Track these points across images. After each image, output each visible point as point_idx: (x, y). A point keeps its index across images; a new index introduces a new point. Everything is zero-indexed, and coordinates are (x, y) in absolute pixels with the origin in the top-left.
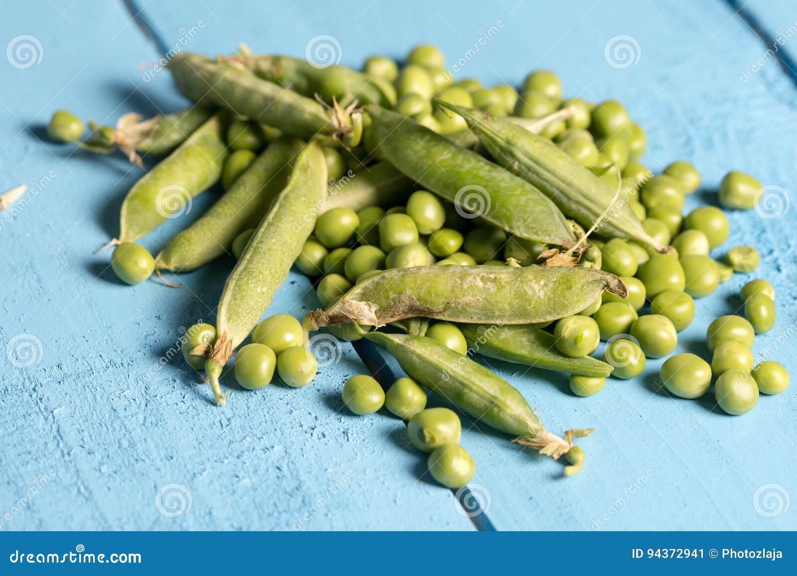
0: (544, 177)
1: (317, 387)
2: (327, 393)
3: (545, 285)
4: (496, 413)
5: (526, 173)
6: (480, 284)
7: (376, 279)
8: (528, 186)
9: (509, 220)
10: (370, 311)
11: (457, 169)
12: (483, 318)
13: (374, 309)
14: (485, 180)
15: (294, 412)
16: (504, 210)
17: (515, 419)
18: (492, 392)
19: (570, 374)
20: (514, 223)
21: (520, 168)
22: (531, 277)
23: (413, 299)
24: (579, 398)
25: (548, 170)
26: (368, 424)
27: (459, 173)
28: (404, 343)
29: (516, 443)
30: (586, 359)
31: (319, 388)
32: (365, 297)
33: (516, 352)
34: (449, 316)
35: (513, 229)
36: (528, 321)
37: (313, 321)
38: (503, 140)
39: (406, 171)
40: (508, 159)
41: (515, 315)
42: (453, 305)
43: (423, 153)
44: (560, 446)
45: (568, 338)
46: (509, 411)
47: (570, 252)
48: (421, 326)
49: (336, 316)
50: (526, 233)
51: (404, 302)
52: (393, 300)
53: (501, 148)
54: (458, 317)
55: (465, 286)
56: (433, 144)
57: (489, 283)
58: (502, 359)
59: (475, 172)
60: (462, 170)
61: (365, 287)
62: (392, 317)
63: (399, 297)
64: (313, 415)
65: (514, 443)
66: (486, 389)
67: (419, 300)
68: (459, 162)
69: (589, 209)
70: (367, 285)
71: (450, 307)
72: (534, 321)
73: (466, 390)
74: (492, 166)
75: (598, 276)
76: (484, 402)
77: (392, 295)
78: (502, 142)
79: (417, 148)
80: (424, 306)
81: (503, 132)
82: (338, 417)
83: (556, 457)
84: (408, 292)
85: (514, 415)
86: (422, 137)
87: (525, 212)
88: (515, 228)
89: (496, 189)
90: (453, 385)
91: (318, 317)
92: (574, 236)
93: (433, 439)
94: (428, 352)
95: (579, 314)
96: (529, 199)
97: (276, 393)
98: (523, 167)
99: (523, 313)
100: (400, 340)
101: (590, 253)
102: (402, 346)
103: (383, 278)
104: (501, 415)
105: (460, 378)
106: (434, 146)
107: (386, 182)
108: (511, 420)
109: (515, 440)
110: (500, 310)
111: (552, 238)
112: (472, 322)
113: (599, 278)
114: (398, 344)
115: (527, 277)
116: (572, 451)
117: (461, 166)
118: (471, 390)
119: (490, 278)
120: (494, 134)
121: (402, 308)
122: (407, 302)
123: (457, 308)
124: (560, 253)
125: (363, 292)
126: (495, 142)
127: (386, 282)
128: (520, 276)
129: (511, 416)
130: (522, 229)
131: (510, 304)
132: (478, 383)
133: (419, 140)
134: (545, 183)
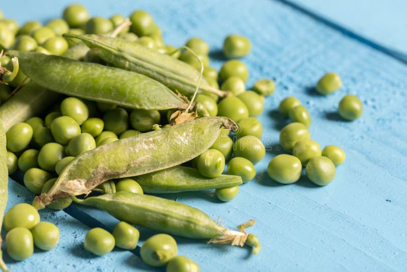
0: (147, 67)
1: (62, 245)
2: (69, 247)
3: (187, 135)
4: (193, 228)
5: (134, 67)
6: (146, 147)
7: (75, 162)
8: (141, 76)
9: (138, 101)
10: (81, 185)
11: (91, 77)
12: (151, 168)
13: (83, 182)
14: (114, 79)
15: (59, 267)
16: (133, 95)
17: (206, 228)
18: (185, 214)
19: (215, 189)
20: (142, 102)
21: (130, 65)
22: (175, 133)
23: (106, 169)
24: (226, 203)
25: (149, 62)
26: (110, 260)
27: (93, 79)
28: (113, 199)
29: (211, 243)
30: (222, 177)
31: (63, 246)
32: (72, 176)
33: (179, 185)
34: (130, 174)
35: (142, 106)
36: (180, 163)
37: (41, 202)
38: (115, 49)
39: (54, 88)
40: (122, 61)
41: (171, 161)
42: (132, 166)
43: (63, 72)
44: (241, 237)
45: (211, 166)
46: (201, 224)
47: (187, 110)
48: (111, 186)
49: (55, 195)
50: (152, 106)
51: (100, 173)
52: (93, 174)
53: (116, 56)
54: (135, 173)
55: (137, 151)
56: (67, 65)
57: (151, 145)
58: (169, 192)
59: (104, 75)
60: (94, 77)
61: (70, 170)
62: (93, 185)
63: (96, 170)
64: (71, 265)
65: (209, 244)
66: (181, 213)
67: (110, 168)
68: (90, 72)
69: (178, 81)
70: (71, 169)
71: (131, 167)
72: (184, 162)
73: (168, 218)
74: (113, 69)
75: (216, 121)
76: (183, 222)
77: (91, 170)
78: (115, 52)
79: (57, 70)
80: (114, 171)
81: (114, 44)
82: (88, 260)
83: (242, 245)
84: (101, 165)
85: (206, 226)
86: (58, 62)
87: (146, 93)
88: (143, 105)
89: (123, 83)
90: (158, 217)
91: (44, 199)
92: (182, 100)
93: (164, 257)
94: (133, 201)
95: (211, 148)
96: (146, 84)
97: (39, 257)
98: (132, 64)
99: (177, 158)
100: (109, 198)
101: (198, 107)
102: (112, 202)
103: (80, 160)
104: (197, 228)
105: (162, 212)
106: (68, 66)
107: (35, 99)
108: (204, 229)
109: (210, 241)
110: (163, 160)
111: (170, 105)
112: (145, 173)
113: (217, 122)
114: (109, 202)
115: (173, 134)
116: (249, 238)
117: (93, 75)
118: (172, 217)
119: (150, 141)
120: (108, 47)
121: (99, 177)
122: (103, 172)
123: (135, 167)
124: (181, 113)
125: (69, 174)
126: (110, 52)
127: (83, 163)
128: (168, 134)
129: (203, 227)
130: (148, 104)
131: (168, 154)
132: (174, 211)
133: (57, 65)
134: (148, 71)
